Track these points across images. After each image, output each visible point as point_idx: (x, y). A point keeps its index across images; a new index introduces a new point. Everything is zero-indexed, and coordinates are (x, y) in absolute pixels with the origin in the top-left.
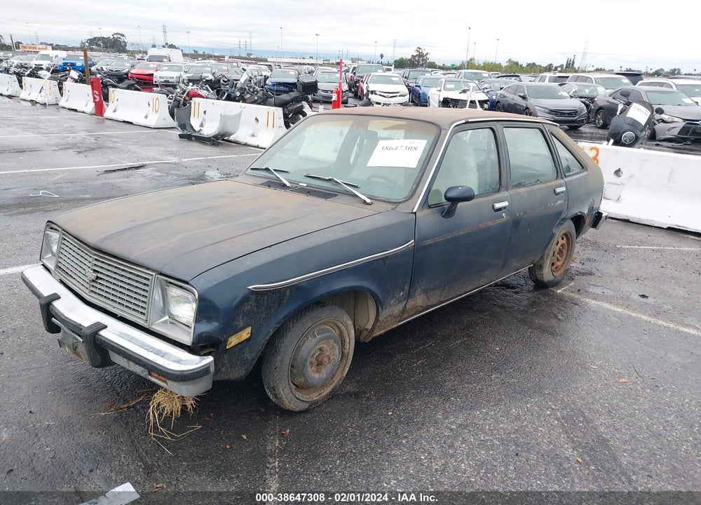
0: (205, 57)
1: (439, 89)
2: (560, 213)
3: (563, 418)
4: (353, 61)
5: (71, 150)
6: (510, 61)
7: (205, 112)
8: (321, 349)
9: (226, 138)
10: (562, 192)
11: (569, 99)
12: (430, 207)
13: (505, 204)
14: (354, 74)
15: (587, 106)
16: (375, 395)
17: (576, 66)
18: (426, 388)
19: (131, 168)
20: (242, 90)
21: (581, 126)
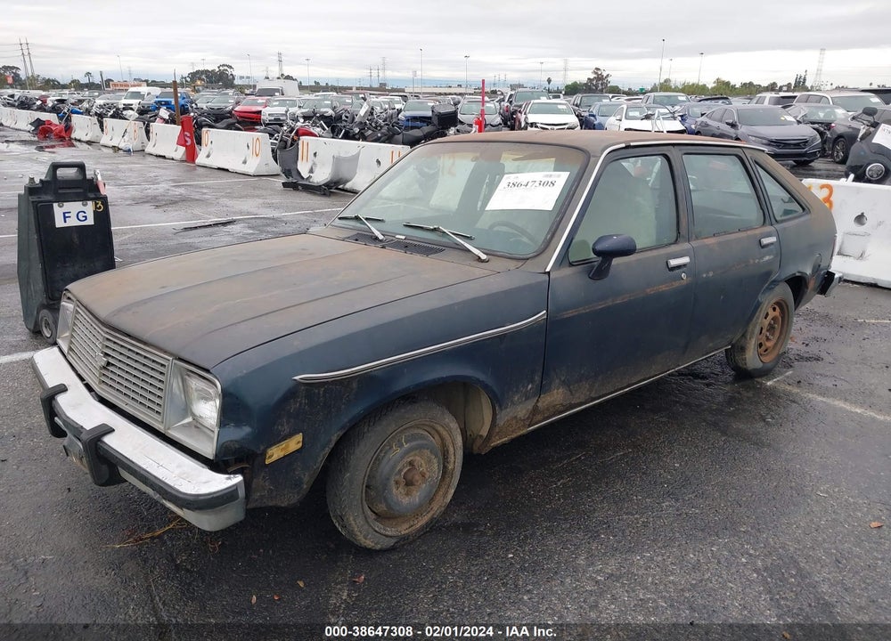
0: (327, 88)
1: (618, 117)
2: (768, 274)
3: (766, 569)
4: (513, 87)
5: (147, 205)
6: (718, 81)
7: (315, 154)
8: (411, 463)
9: (341, 186)
10: (772, 244)
11: (796, 125)
12: (571, 265)
13: (686, 260)
14: (511, 102)
15: (821, 134)
16: (491, 528)
17: (808, 84)
18: (566, 520)
19: (216, 225)
20: (362, 125)
21: (812, 161)
